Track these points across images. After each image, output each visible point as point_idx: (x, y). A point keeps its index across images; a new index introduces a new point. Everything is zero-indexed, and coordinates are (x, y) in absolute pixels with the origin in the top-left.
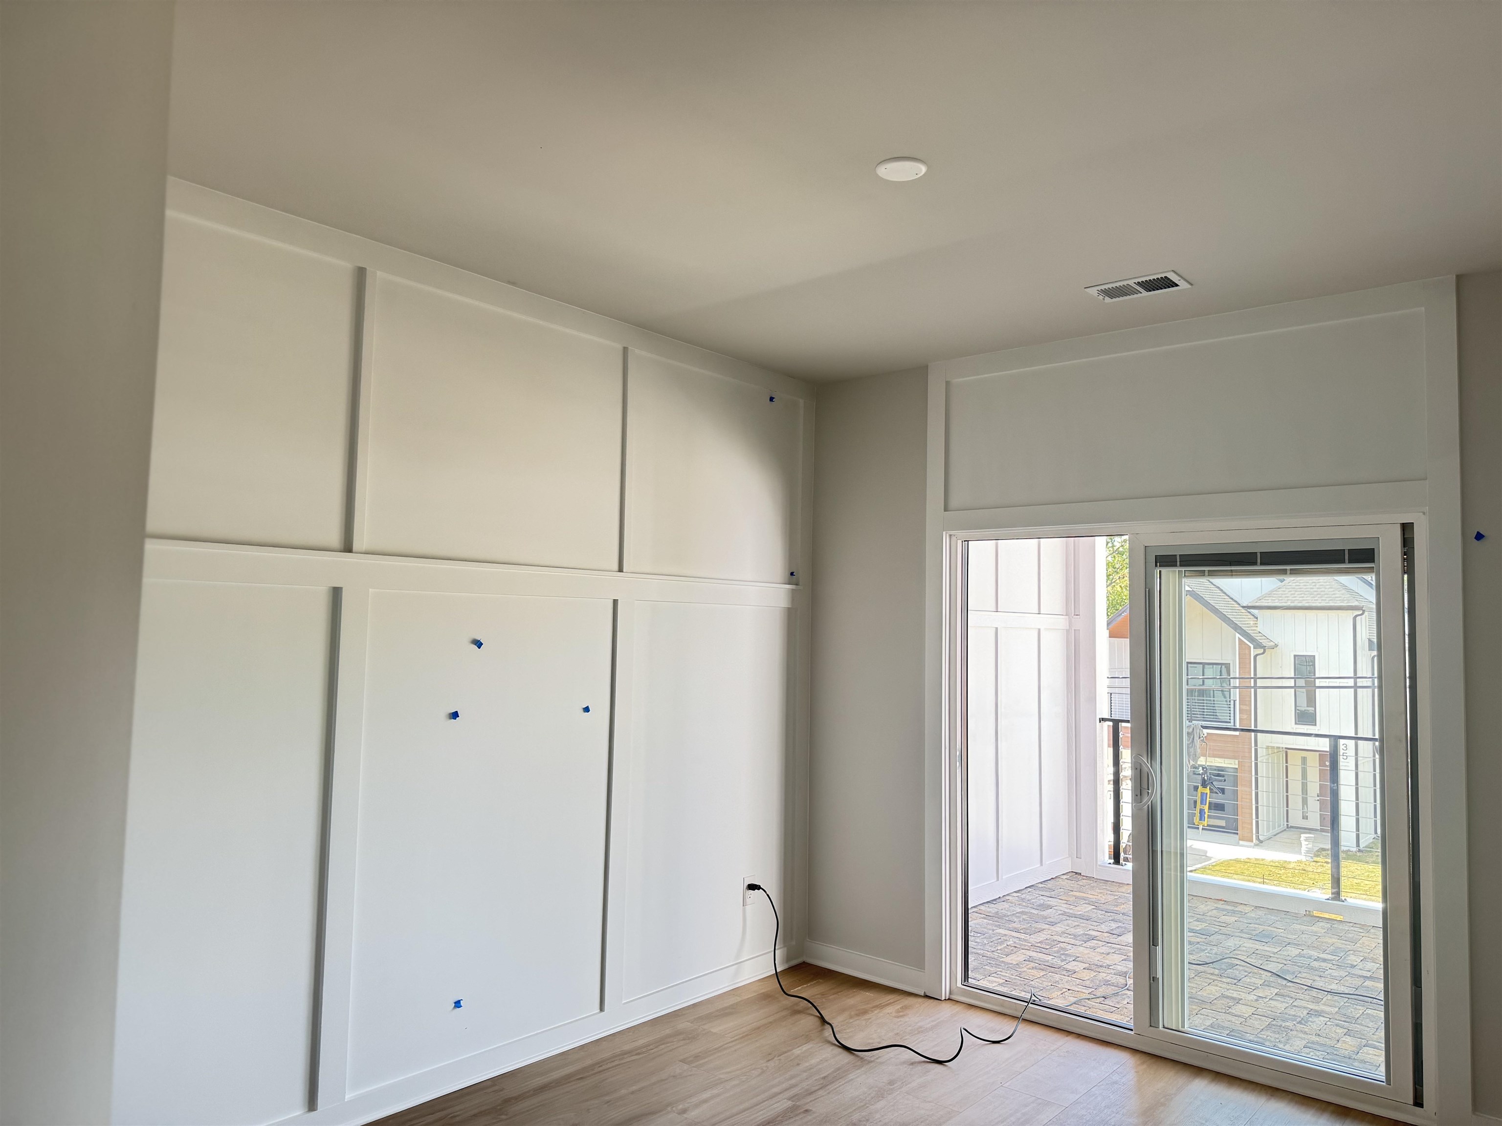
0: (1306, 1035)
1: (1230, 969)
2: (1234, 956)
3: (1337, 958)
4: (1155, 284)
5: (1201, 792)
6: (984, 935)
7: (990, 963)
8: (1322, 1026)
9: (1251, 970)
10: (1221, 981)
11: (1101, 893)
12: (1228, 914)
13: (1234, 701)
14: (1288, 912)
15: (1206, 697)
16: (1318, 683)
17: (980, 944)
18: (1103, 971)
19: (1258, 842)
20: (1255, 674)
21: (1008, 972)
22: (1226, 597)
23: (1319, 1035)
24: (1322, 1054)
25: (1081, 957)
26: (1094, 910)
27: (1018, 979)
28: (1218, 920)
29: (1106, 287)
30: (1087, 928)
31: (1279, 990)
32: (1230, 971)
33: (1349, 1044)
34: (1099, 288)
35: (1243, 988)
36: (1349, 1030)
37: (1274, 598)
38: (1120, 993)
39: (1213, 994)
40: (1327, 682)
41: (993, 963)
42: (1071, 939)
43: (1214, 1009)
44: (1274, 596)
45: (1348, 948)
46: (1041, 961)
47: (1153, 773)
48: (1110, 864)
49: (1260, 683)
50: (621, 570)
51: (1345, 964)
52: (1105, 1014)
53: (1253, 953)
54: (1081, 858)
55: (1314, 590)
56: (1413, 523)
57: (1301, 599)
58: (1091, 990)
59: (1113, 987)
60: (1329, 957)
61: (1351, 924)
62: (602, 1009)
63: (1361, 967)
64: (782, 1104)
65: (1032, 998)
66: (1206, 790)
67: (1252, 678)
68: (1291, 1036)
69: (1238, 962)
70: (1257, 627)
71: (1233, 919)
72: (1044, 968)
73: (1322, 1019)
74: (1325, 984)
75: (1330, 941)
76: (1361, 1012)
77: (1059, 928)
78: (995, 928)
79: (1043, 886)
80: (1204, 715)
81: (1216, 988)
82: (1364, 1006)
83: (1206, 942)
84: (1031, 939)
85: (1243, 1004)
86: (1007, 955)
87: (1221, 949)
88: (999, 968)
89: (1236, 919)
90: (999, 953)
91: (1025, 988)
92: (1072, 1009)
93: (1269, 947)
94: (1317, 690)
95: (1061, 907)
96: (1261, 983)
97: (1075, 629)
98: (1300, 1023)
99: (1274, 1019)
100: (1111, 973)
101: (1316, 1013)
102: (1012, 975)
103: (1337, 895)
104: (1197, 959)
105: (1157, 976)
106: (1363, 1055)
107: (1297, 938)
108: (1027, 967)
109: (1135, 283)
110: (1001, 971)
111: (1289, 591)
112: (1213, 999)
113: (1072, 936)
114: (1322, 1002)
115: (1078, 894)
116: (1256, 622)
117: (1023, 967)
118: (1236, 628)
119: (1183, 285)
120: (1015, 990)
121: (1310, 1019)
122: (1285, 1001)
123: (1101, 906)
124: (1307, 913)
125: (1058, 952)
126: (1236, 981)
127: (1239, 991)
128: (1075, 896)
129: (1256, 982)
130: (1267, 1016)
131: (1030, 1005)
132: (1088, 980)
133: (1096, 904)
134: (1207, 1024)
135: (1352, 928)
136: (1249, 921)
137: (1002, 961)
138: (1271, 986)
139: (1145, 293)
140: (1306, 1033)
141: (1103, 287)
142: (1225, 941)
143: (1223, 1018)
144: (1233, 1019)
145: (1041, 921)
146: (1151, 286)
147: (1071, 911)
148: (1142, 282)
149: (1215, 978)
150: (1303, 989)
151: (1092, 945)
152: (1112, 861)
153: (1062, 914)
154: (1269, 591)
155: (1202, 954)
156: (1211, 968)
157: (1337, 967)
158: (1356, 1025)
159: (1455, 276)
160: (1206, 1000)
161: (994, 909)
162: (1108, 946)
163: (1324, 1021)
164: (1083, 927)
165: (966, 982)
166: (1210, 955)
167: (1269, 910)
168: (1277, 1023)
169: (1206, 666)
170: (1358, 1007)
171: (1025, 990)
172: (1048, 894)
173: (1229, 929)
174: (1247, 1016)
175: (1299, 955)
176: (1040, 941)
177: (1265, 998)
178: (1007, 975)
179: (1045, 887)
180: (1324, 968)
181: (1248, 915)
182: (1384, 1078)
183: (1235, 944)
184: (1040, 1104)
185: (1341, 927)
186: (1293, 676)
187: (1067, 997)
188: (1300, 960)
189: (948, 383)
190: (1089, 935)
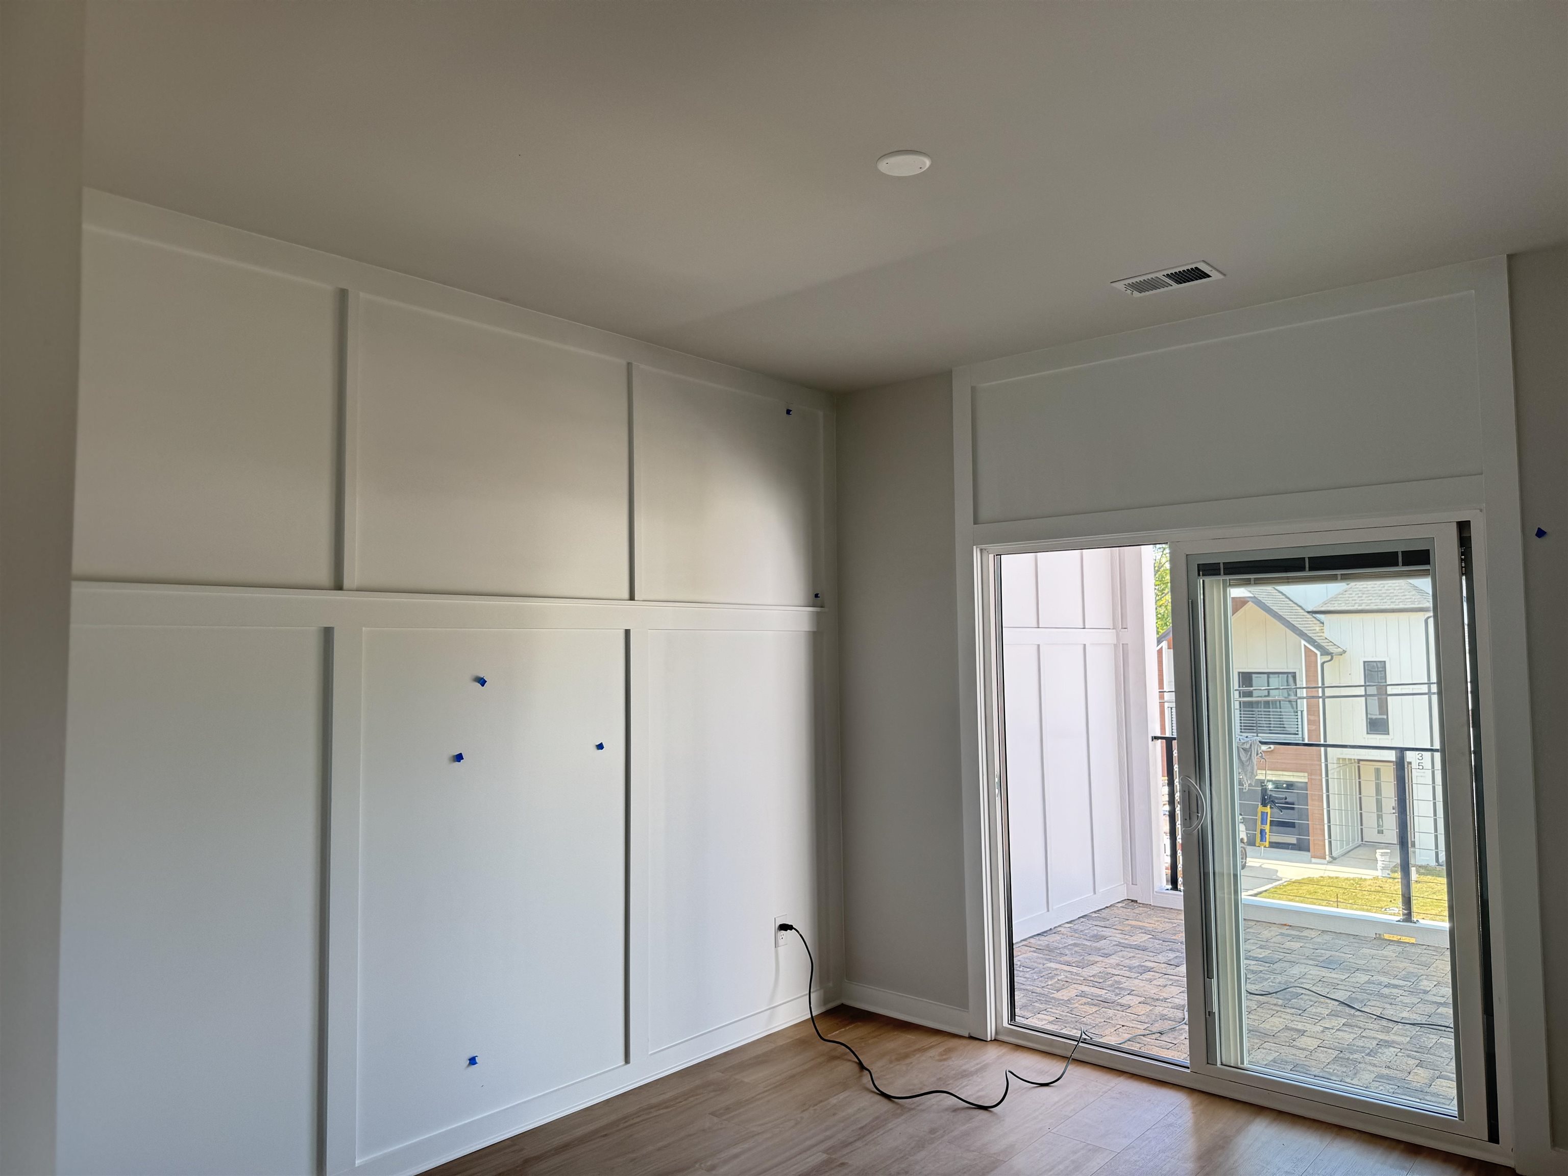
0: (1375, 1068)
1: (1295, 999)
2: (1299, 985)
3: (1409, 984)
4: (1186, 276)
5: (1262, 812)
6: (1034, 969)
7: (1039, 1000)
8: (1392, 1057)
9: (1317, 999)
10: (1285, 1012)
11: (1158, 921)
12: (1292, 940)
13: (1302, 712)
14: (1357, 936)
15: (1273, 708)
16: (1390, 690)
17: (1029, 980)
18: (1159, 1004)
19: (1331, 859)
20: (1323, 683)
21: (1059, 1008)
22: (1290, 602)
23: (1389, 1067)
24: (1392, 1088)
25: (1136, 990)
26: (1151, 940)
27: (1069, 1016)
28: (1282, 946)
29: (1134, 280)
30: (1143, 959)
31: (1346, 1020)
32: (1296, 1000)
33: (1421, 1076)
34: (1127, 282)
35: (1308, 1019)
36: (1421, 1061)
37: (1340, 602)
38: (1177, 1028)
39: (1277, 1026)
40: (1400, 689)
41: (1043, 999)
42: (1126, 972)
43: (1277, 1043)
44: (1341, 599)
45: (1421, 972)
46: (1093, 996)
47: (1202, 796)
48: (1168, 889)
49: (1328, 692)
50: (632, 598)
51: (1418, 989)
52: (1161, 1051)
53: (1320, 981)
54: (1136, 885)
55: (1383, 591)
56: (1470, 521)
57: (1369, 601)
58: (1146, 1026)
59: (1170, 1022)
60: (1401, 983)
61: (1424, 947)
62: (627, 1060)
63: (1434, 993)
64: (817, 1158)
65: (1083, 1037)
66: (1265, 809)
67: (1320, 687)
68: (1359, 1069)
69: (1304, 991)
70: (1323, 632)
71: (1298, 945)
72: (1097, 1003)
73: (1392, 1049)
74: (1396, 1012)
75: (1402, 965)
76: (1434, 1041)
77: (1113, 960)
78: (1045, 962)
79: (1096, 915)
80: (1270, 727)
81: (1279, 1019)
82: (1437, 1034)
83: (1270, 971)
84: (1083, 973)
85: (1308, 1036)
86: (1058, 991)
87: (1285, 978)
88: (1049, 1005)
89: (1302, 944)
90: (1049, 989)
91: (1076, 1025)
92: (1125, 1046)
93: (1337, 974)
94: (1389, 698)
95: (1116, 937)
96: (1327, 1013)
97: (1124, 643)
98: (1368, 1054)
99: (1341, 1052)
100: (1168, 1007)
101: (1386, 1044)
102: (1063, 1012)
103: (1408, 917)
104: (1260, 989)
105: (1213, 1010)
106: (1436, 1087)
107: (1366, 963)
108: (1080, 1003)
109: (1164, 275)
110: (1051, 1008)
111: (1356, 594)
112: (1276, 1032)
113: (1127, 969)
114: (1393, 1032)
115: (1133, 923)
116: (1322, 628)
117: (1074, 1003)
118: (1302, 635)
119: (1215, 275)
120: (1066, 1027)
121: (1380, 1050)
122: (1354, 1031)
123: (1158, 935)
124: (1378, 936)
125: (1112, 986)
126: (1301, 1011)
127: (1304, 1022)
128: (1130, 925)
129: (1322, 1012)
130: (1333, 1048)
131: (1081, 1044)
132: (1144, 1014)
133: (1153, 933)
134: (1269, 1059)
135: (1425, 951)
136: (1316, 947)
137: (1053, 997)
138: (1338, 1016)
139: (1175, 286)
140: (1375, 1065)
141: (1130, 281)
142: (1290, 969)
143: (1287, 1052)
144: (1297, 1052)
145: (1094, 953)
146: (1182, 277)
147: (1126, 942)
148: (1172, 274)
149: (1278, 1008)
150: (1373, 1018)
151: (1149, 977)
152: (1170, 887)
153: (1117, 945)
154: (1335, 595)
155: (1265, 983)
156: (1274, 998)
157: (1409, 994)
158: (1429, 1055)
159: (1506, 255)
160: (1268, 1033)
161: (1045, 941)
162: (1165, 978)
163: (1394, 1052)
164: (1139, 958)
165: (1013, 1021)
166: (1274, 984)
167: (1337, 934)
168: (1344, 1056)
169: (1271, 676)
170: (1431, 1036)
171: (1076, 1027)
172: (1102, 924)
173: (1293, 956)
174: (1312, 1048)
175: (1368, 982)
176: (1092, 974)
177: (1332, 1029)
178: (1057, 1012)
179: (1099, 917)
180: (1395, 994)
181: (1314, 940)
182: (1457, 1113)
183: (1301, 972)
184: (1090, 1150)
185: (1414, 950)
186: (1363, 684)
187: (1121, 1034)
188: (1369, 987)
189: (973, 389)
190: (1145, 966)
